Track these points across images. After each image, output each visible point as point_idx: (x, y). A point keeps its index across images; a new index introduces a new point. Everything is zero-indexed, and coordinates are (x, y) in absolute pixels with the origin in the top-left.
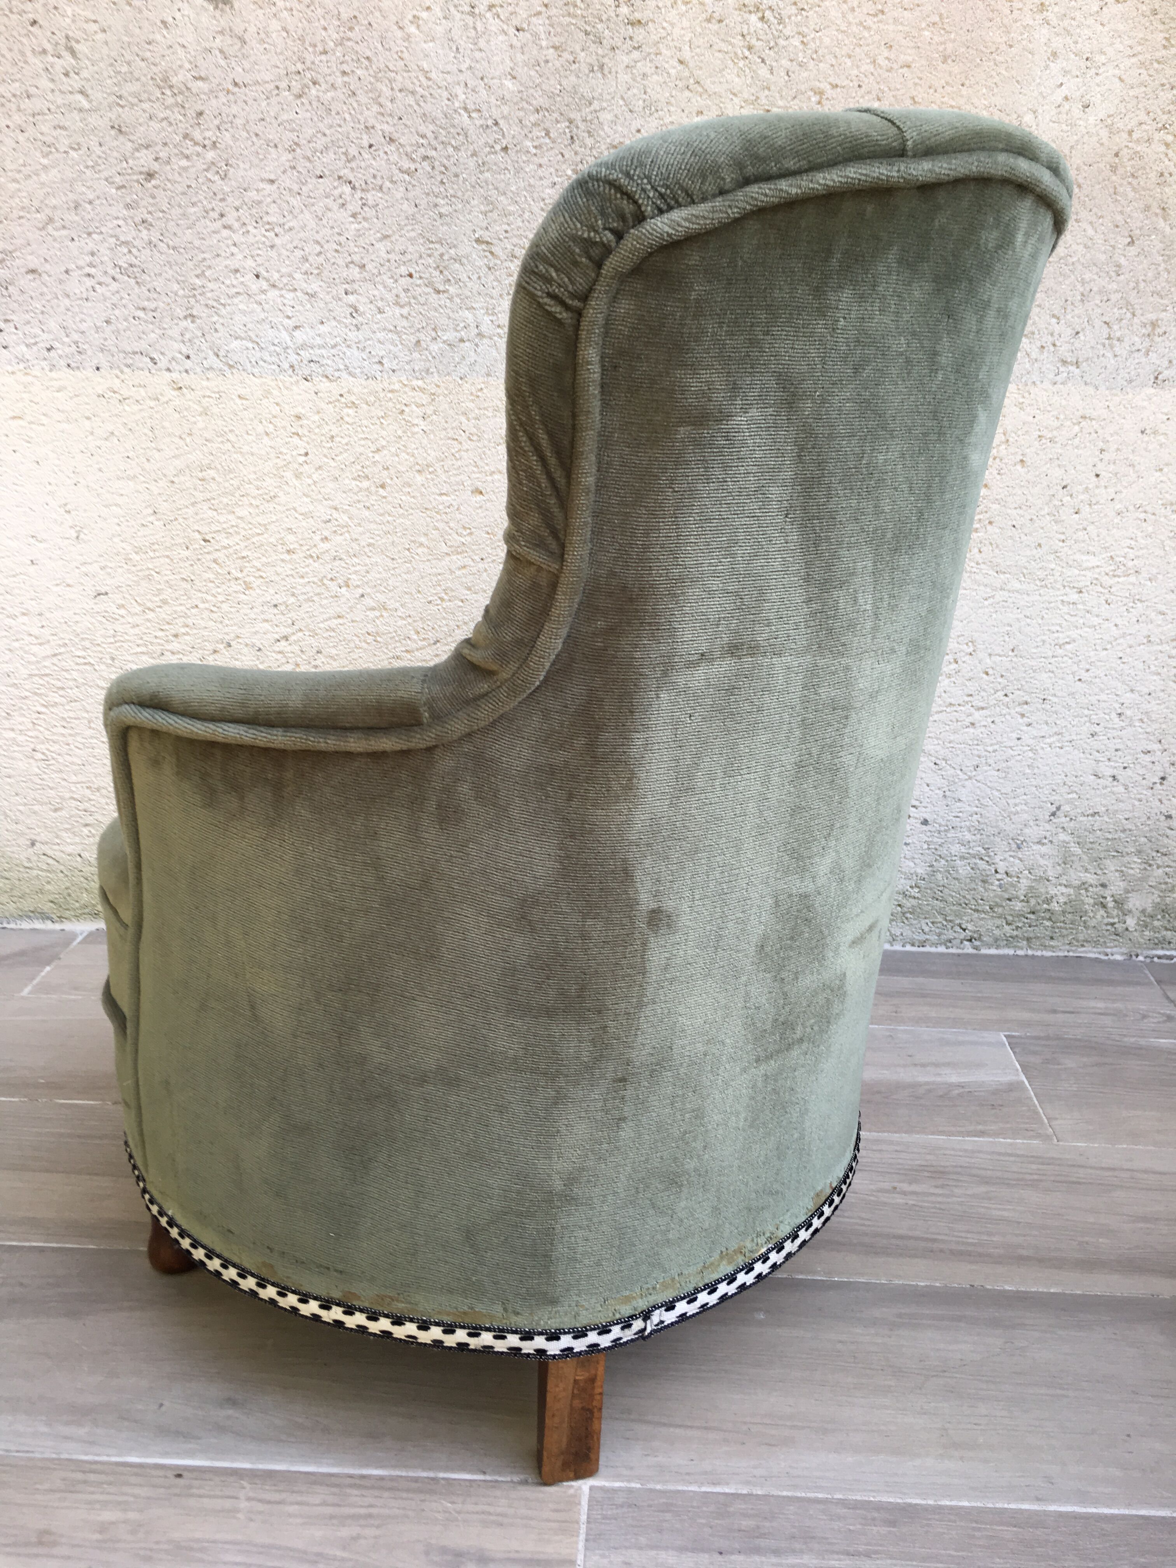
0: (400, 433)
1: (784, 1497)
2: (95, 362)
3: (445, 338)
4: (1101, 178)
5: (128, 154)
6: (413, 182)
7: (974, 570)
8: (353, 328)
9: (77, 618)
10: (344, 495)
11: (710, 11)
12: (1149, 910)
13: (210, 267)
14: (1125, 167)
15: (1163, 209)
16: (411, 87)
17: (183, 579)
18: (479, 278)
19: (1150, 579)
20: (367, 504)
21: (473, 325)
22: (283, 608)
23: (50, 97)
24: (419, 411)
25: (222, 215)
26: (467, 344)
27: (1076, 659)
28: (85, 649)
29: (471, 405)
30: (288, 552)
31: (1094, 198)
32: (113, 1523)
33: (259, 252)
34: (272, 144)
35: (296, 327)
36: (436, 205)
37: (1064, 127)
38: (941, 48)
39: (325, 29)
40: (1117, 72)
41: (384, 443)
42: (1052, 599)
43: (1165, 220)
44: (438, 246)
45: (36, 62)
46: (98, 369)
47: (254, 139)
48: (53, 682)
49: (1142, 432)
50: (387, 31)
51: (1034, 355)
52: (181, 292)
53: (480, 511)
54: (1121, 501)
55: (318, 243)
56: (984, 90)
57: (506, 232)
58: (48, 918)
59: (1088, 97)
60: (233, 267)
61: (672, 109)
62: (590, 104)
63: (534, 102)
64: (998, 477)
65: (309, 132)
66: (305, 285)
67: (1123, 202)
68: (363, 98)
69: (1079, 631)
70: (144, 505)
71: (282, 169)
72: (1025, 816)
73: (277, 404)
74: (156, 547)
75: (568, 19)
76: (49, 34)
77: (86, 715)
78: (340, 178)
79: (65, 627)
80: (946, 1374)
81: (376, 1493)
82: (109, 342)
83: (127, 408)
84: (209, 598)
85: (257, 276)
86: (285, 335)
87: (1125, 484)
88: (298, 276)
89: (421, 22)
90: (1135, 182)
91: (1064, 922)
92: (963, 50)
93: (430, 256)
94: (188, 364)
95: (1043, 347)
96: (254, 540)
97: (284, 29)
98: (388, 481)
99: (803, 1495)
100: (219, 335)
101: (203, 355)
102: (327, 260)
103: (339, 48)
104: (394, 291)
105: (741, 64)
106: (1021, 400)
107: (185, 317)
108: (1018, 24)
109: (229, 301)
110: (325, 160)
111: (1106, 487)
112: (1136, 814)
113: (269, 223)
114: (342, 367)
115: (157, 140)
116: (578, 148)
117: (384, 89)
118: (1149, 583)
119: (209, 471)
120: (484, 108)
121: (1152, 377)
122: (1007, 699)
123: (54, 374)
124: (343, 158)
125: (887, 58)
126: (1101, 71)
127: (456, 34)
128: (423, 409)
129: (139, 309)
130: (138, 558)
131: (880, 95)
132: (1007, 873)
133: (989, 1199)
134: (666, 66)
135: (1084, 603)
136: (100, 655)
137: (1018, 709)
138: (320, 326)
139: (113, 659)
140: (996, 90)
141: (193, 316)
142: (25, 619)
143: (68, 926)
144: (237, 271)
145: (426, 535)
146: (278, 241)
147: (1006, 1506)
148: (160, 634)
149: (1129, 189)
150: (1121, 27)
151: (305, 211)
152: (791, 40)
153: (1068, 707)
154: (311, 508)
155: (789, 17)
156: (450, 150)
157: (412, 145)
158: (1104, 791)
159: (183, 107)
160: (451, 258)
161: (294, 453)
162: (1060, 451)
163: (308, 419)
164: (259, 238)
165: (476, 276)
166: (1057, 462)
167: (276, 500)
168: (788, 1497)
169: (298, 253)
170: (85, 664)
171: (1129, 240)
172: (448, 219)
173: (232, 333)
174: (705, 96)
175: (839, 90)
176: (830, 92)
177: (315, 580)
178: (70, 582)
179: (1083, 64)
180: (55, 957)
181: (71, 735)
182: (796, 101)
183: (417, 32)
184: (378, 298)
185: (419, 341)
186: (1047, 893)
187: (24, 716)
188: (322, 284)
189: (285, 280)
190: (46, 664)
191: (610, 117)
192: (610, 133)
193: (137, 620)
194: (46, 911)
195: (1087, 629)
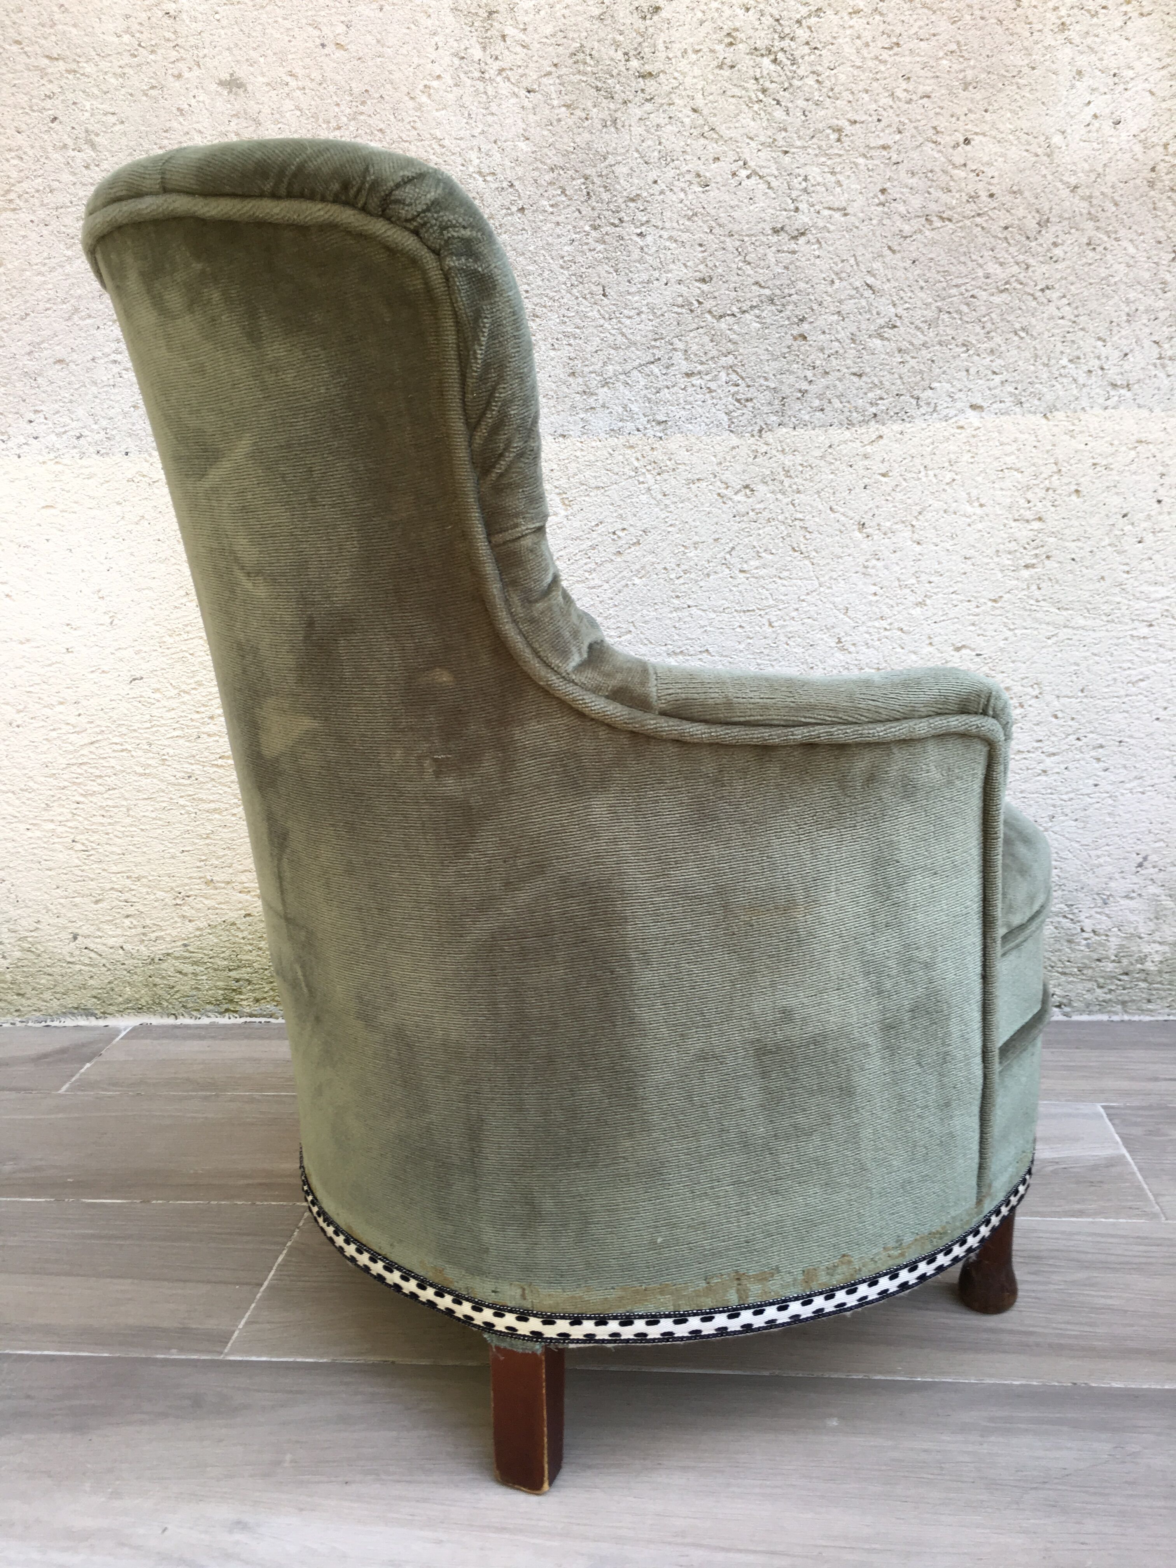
2: (123, 448)
4: (1138, 195)
7: (1034, 608)
9: (114, 704)
11: (721, 58)
14: (1162, 181)
23: (72, 190)
27: (1152, 697)
28: (122, 735)
31: (1133, 215)
37: (1095, 145)
38: (961, 76)
39: (338, 105)
40: (1147, 86)
42: (1121, 634)
45: (57, 157)
46: (127, 454)
48: (90, 770)
50: (399, 102)
51: (1081, 381)
56: (1009, 115)
57: (527, 292)
58: (92, 1014)
59: (1118, 113)
61: (688, 157)
62: (605, 159)
63: (549, 161)
64: (1053, 509)
69: (1153, 667)
70: (176, 587)
72: (1109, 869)
74: (189, 628)
75: (579, 77)
76: (69, 129)
77: (125, 803)
79: (101, 714)
80: (1047, 1486)
82: (137, 427)
83: (156, 491)
89: (432, 91)
92: (983, 76)
95: (1090, 371)
97: (298, 108)
103: (352, 123)
105: (756, 107)
106: (1072, 428)
108: (1039, 46)
111: (1169, 513)
116: (594, 204)
120: (498, 170)
122: (1080, 743)
123: (84, 462)
125: (905, 90)
126: (1129, 86)
127: (467, 100)
130: (171, 640)
131: (901, 127)
132: (1094, 931)
133: (1091, 1285)
134: (680, 115)
135: (1155, 637)
136: (138, 741)
137: (1093, 753)
139: (150, 745)
140: (1021, 114)
142: (61, 708)
143: (111, 1022)
149: (1169, 204)
150: (1148, 40)
152: (806, 80)
153: (1147, 748)
155: (802, 57)
162: (1117, 478)
166: (1114, 490)
170: (122, 751)
174: (721, 143)
175: (858, 125)
176: (848, 129)
178: (106, 668)
179: (1111, 81)
180: (96, 1054)
181: (110, 824)
182: (815, 140)
183: (429, 101)
186: (1140, 952)
187: (63, 806)
190: (82, 752)
191: (625, 170)
192: (626, 186)
193: (173, 703)
194: (89, 1006)
195: (1160, 665)
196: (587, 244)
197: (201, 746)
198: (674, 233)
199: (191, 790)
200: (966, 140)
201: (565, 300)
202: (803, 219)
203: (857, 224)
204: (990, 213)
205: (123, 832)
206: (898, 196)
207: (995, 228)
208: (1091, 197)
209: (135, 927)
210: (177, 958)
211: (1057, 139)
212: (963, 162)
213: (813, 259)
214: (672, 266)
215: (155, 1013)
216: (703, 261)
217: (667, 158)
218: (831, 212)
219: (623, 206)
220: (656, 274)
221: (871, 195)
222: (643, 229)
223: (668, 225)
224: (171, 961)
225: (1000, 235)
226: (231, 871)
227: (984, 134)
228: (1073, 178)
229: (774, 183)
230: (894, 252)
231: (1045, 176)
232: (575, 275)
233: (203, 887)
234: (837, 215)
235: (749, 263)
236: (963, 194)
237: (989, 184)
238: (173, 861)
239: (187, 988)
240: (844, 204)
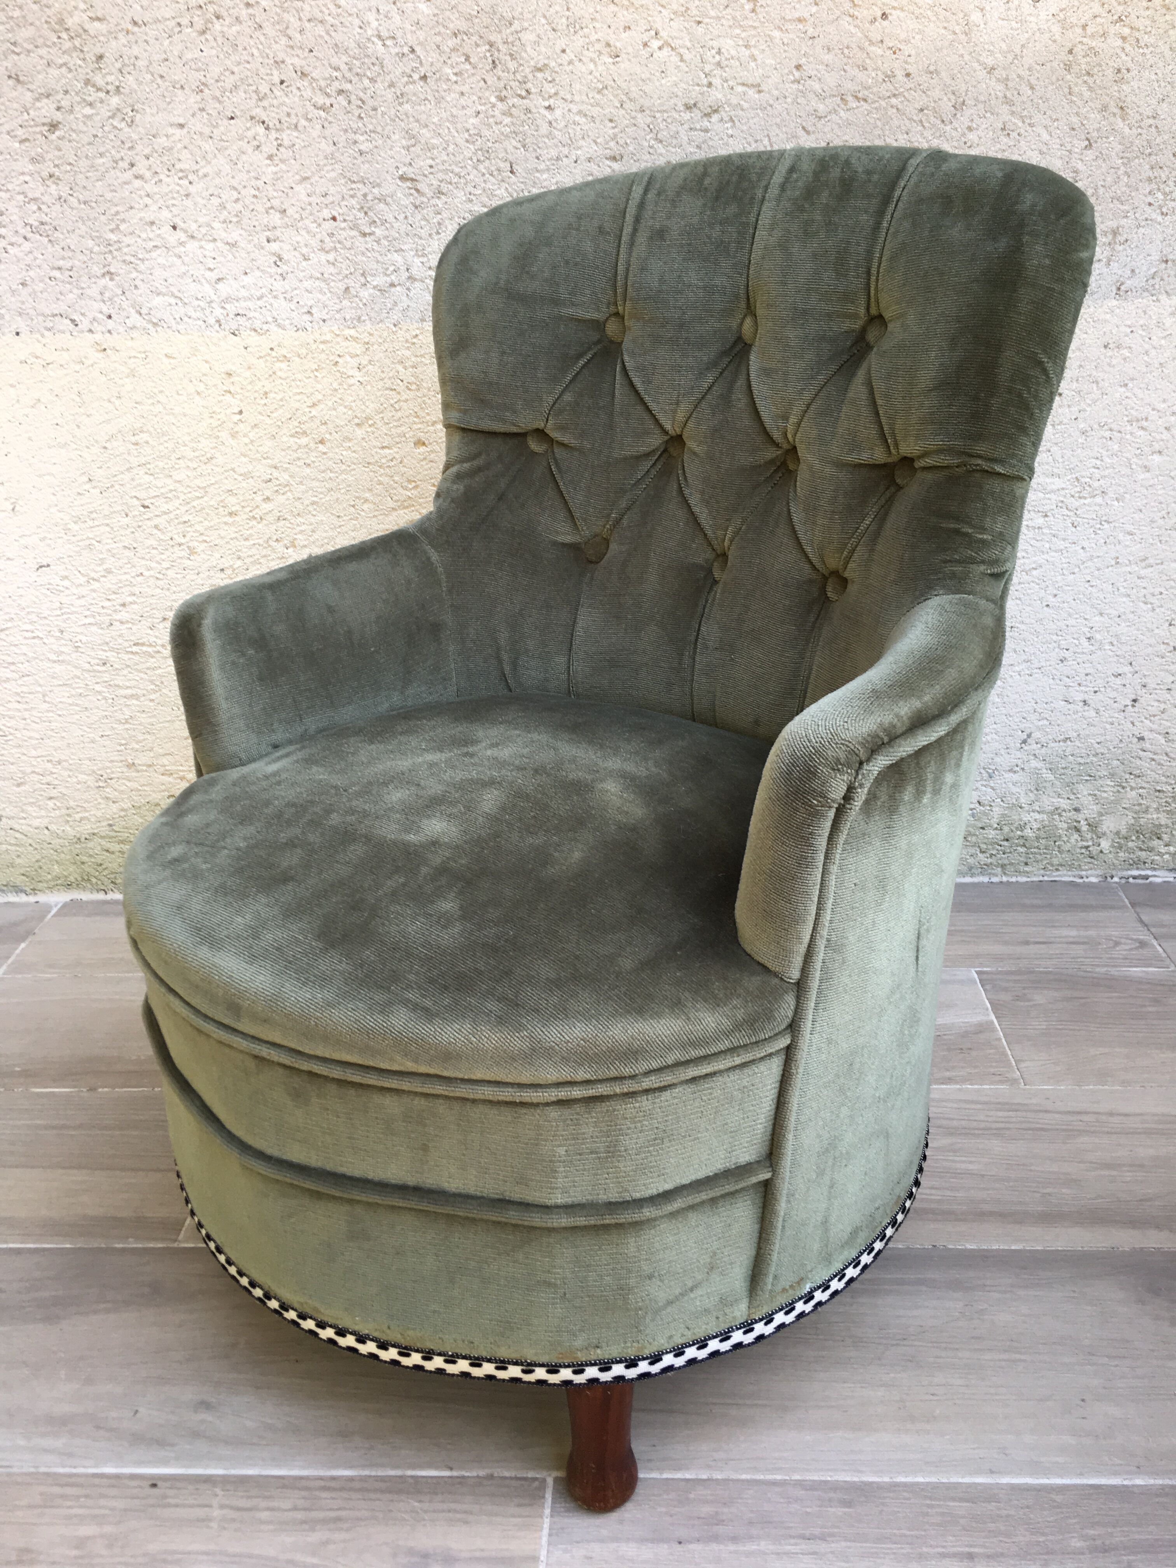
0: (335, 385)
1: (743, 1481)
2: (14, 327)
3: (375, 283)
4: (1054, 79)
5: (28, 105)
6: (330, 119)
8: (278, 277)
9: (21, 591)
10: (283, 453)
12: (1124, 832)
13: (123, 221)
14: (1080, 65)
15: (1122, 108)
16: (319, 16)
17: (125, 547)
18: (406, 217)
19: (1117, 499)
20: (307, 461)
21: (403, 268)
22: (229, 572)
24: (354, 362)
25: (132, 165)
26: (398, 288)
27: (1043, 585)
28: (32, 623)
29: (407, 353)
30: (231, 514)
31: (1048, 100)
32: (88, 1538)
33: (174, 202)
34: (178, 86)
35: (219, 280)
36: (355, 142)
37: (1014, 24)
41: (320, 397)
43: (1124, 120)
44: (360, 186)
46: (18, 334)
47: (159, 81)
49: (1105, 347)
52: (96, 249)
53: (424, 463)
54: (1085, 420)
55: (235, 189)
57: (431, 167)
58: (22, 891)
60: (148, 220)
61: (598, 25)
62: (511, 24)
63: (451, 26)
65: (215, 70)
66: (224, 235)
67: (1079, 103)
68: (269, 30)
69: (1045, 556)
70: (78, 473)
71: (191, 112)
72: (997, 745)
73: (207, 362)
74: (94, 515)
77: (39, 689)
78: (252, 118)
79: (9, 601)
80: (905, 1342)
81: (345, 1495)
82: (27, 305)
83: (51, 373)
84: (154, 565)
85: (174, 228)
86: (208, 290)
87: (1088, 401)
88: (216, 225)
90: (1090, 81)
91: (1038, 848)
93: (352, 196)
94: (110, 324)
96: (195, 503)
98: (327, 436)
99: (762, 1477)
100: (140, 291)
101: (125, 314)
102: (245, 206)
104: (318, 236)
107: (104, 275)
109: (147, 256)
110: (235, 100)
112: (1108, 738)
113: (181, 171)
114: (270, 319)
115: (58, 88)
116: (500, 73)
117: (292, 19)
118: (1116, 503)
119: (142, 435)
120: (399, 34)
121: (1114, 289)
124: (254, 96)
128: (357, 360)
129: (53, 268)
130: (77, 527)
132: (980, 803)
133: (955, 1151)
135: (1049, 527)
136: (49, 629)
138: (244, 277)
139: (62, 632)
141: (111, 274)
143: (42, 898)
144: (152, 223)
145: (370, 490)
146: (192, 189)
147: (960, 1480)
148: (106, 604)
149: (1084, 89)
151: (218, 155)
153: (1037, 633)
154: (250, 468)
156: (366, 82)
157: (326, 79)
158: (1074, 717)
159: (82, 51)
160: (375, 198)
161: (228, 411)
163: (239, 375)
164: (173, 186)
165: (402, 216)
167: (214, 461)
168: (747, 1481)
169: (215, 201)
170: (34, 638)
171: (1087, 143)
172: (369, 156)
173: (154, 289)
174: (631, 10)
177: (261, 541)
178: (10, 556)
180: (30, 933)
181: (26, 710)
182: (729, 10)
184: (302, 244)
185: (347, 289)
186: (1020, 820)
188: (242, 232)
189: (203, 230)
191: (532, 37)
192: (533, 55)
193: (83, 591)
194: (18, 884)
195: (1053, 554)
196: (493, 116)
197: (114, 633)
198: (584, 107)
199: (106, 677)
200: (884, 14)
201: (472, 177)
202: (717, 95)
203: (771, 102)
204: (906, 94)
205: (40, 718)
206: (813, 73)
207: (910, 110)
208: (1007, 79)
209: (59, 808)
210: (102, 837)
211: (976, 17)
212: (879, 39)
213: (725, 138)
214: (582, 143)
215: (84, 889)
216: (614, 138)
217: (575, 26)
218: (744, 88)
219: (530, 76)
220: (565, 151)
221: (786, 71)
222: (552, 101)
223: (577, 98)
224: (96, 839)
225: (915, 118)
226: (152, 754)
227: (902, 9)
228: (991, 58)
229: (687, 56)
230: (808, 133)
231: (962, 56)
232: (481, 150)
233: (125, 770)
234: (751, 92)
235: (661, 142)
236: (879, 73)
237: (906, 62)
238: (93, 745)
239: (115, 865)
240: (759, 80)
